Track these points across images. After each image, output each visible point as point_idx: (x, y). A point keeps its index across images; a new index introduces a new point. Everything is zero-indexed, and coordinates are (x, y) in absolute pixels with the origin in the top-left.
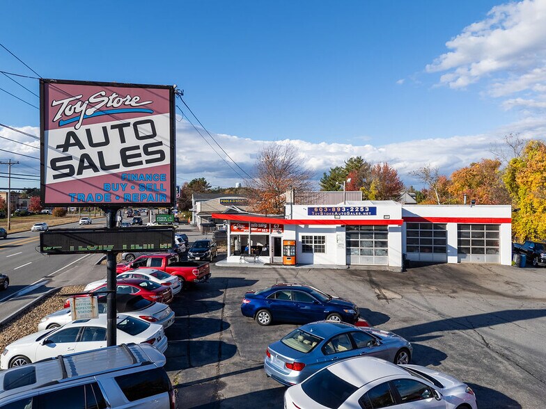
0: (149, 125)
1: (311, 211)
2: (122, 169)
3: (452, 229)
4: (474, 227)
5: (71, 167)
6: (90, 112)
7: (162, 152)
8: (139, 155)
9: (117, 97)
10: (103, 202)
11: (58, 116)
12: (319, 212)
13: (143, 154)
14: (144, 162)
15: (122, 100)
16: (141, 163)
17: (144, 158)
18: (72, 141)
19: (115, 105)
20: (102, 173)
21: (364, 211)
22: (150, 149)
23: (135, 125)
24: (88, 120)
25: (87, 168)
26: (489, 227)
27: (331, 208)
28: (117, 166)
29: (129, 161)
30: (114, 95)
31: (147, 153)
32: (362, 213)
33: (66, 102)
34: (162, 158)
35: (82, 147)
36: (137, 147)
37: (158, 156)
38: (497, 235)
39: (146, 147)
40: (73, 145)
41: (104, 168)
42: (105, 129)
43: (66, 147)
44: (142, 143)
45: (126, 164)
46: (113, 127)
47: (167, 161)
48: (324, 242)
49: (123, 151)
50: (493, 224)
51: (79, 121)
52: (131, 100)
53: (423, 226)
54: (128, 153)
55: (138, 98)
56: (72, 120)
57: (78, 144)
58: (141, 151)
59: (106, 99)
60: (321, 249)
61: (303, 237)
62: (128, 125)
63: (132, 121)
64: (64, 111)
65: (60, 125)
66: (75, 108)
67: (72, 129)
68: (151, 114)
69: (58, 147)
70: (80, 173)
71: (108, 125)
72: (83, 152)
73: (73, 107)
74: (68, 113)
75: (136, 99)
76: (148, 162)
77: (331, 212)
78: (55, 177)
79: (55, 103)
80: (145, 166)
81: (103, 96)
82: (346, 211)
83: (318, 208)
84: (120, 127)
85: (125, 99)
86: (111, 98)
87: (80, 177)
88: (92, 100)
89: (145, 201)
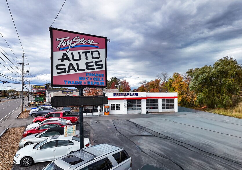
0: (97, 53)
1: (115, 95)
2: (86, 71)
3: (160, 100)
4: (167, 100)
5: (65, 69)
6: (73, 45)
7: (102, 65)
8: (93, 66)
9: (84, 40)
10: (79, 84)
11: (59, 46)
12: (118, 95)
13: (95, 65)
14: (95, 69)
15: (86, 41)
16: (94, 69)
17: (95, 67)
18: (65, 57)
19: (84, 43)
20: (78, 72)
21: (134, 95)
22: (98, 63)
23: (92, 52)
24: (72, 48)
25: (72, 69)
26: (171, 100)
27: (122, 94)
28: (84, 70)
29: (89, 68)
30: (83, 39)
31: (96, 65)
32: (133, 95)
33: (63, 39)
34: (102, 67)
35: (69, 60)
36: (92, 62)
37: (101, 66)
38: (173, 102)
39: (96, 62)
40: (66, 59)
41: (79, 70)
42: (79, 53)
43: (62, 60)
44: (94, 60)
45: (88, 69)
46: (83, 53)
47: (104, 69)
48: (119, 106)
49: (87, 63)
50: (172, 99)
51: (68, 49)
52: (90, 42)
53: (151, 100)
54: (89, 64)
55: (93, 41)
56: (65, 48)
57: (68, 59)
58: (94, 64)
59: (80, 40)
60: (118, 109)
61: (112, 105)
62: (89, 52)
63: (91, 51)
64: (62, 44)
65: (60, 49)
66: (67, 43)
67: (65, 52)
68: (98, 48)
69: (59, 60)
70: (69, 72)
71: (81, 51)
72: (70, 62)
73: (66, 43)
74: (64, 45)
75: (92, 41)
76: (97, 68)
77: (122, 95)
78: (58, 73)
79: (58, 40)
80: (95, 70)
81: (79, 39)
82: (127, 95)
83: (117, 94)
84: (86, 53)
85: (88, 41)
86: (82, 40)
87: (69, 73)
88: (74, 40)
89: (96, 85)
